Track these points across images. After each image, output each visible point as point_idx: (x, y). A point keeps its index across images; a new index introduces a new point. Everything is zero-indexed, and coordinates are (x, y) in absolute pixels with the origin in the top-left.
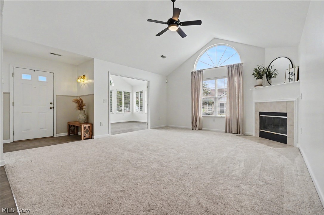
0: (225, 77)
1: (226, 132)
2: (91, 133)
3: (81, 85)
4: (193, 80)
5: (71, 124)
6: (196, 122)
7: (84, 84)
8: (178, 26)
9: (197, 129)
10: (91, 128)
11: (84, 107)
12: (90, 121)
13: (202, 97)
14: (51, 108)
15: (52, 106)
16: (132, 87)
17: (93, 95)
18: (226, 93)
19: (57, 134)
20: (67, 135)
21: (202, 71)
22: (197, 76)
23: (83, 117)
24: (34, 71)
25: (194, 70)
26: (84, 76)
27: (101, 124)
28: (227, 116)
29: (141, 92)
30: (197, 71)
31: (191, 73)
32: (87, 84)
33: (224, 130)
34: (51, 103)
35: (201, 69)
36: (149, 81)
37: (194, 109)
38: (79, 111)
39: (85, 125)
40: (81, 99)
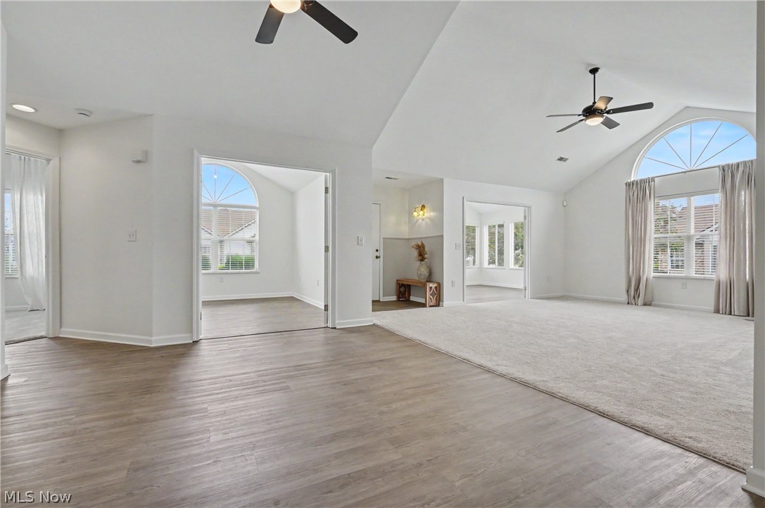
0: (713, 191)
1: (717, 311)
2: (438, 298)
3: (417, 221)
4: (629, 200)
5: (400, 283)
6: (637, 289)
7: (423, 220)
8: (603, 116)
9: (640, 301)
10: (438, 288)
11: (426, 256)
12: (436, 277)
13: (652, 236)
14: (377, 257)
15: (378, 254)
16: (480, 215)
17: (443, 236)
18: (717, 226)
19: (384, 297)
20: (395, 300)
21: (653, 179)
22: (639, 191)
23: (425, 272)
25: (632, 179)
26: (423, 206)
27: (453, 284)
28: (718, 276)
29: (501, 226)
30: (641, 181)
31: (625, 186)
32: (430, 219)
33: (712, 308)
34: (377, 251)
35: (650, 176)
36: (528, 207)
37: (631, 261)
38: (419, 262)
39: (431, 285)
40: (423, 244)
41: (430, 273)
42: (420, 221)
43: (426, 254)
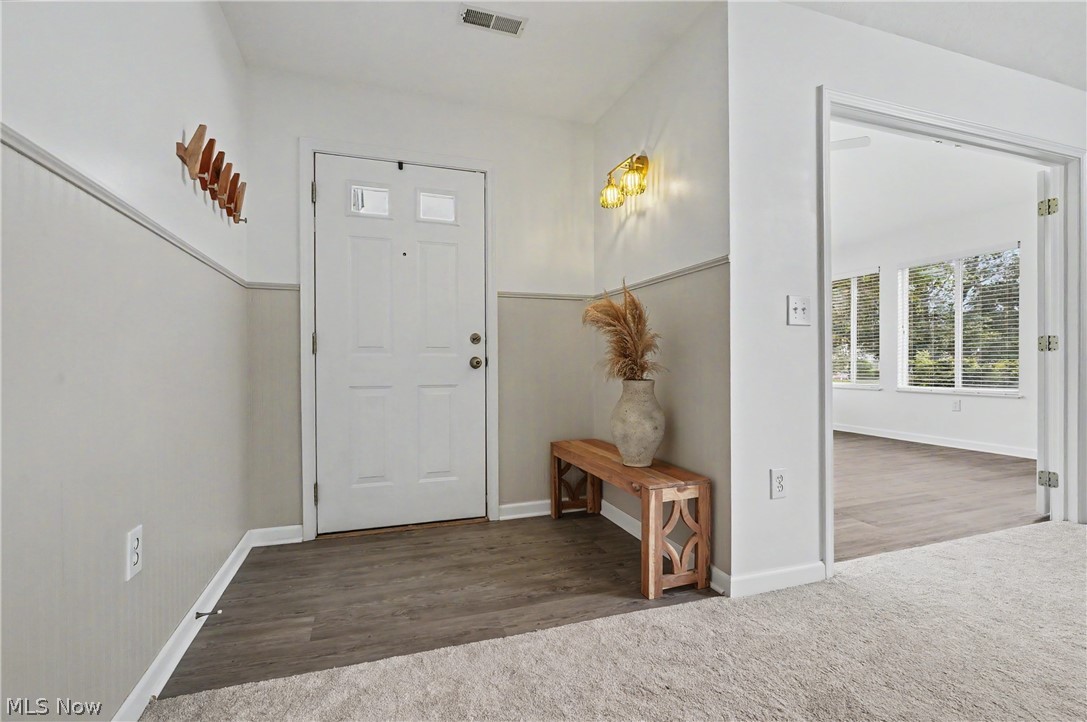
2: (703, 551)
3: (622, 226)
7: (642, 214)
10: (703, 509)
11: (649, 357)
12: (689, 454)
14: (475, 364)
15: (478, 351)
17: (724, 262)
19: (503, 506)
20: (548, 512)
23: (648, 426)
24: (401, 166)
26: (643, 160)
27: (775, 484)
34: (475, 339)
38: (620, 381)
39: (669, 494)
40: (635, 306)
41: (670, 432)
42: (632, 221)
43: (649, 347)
